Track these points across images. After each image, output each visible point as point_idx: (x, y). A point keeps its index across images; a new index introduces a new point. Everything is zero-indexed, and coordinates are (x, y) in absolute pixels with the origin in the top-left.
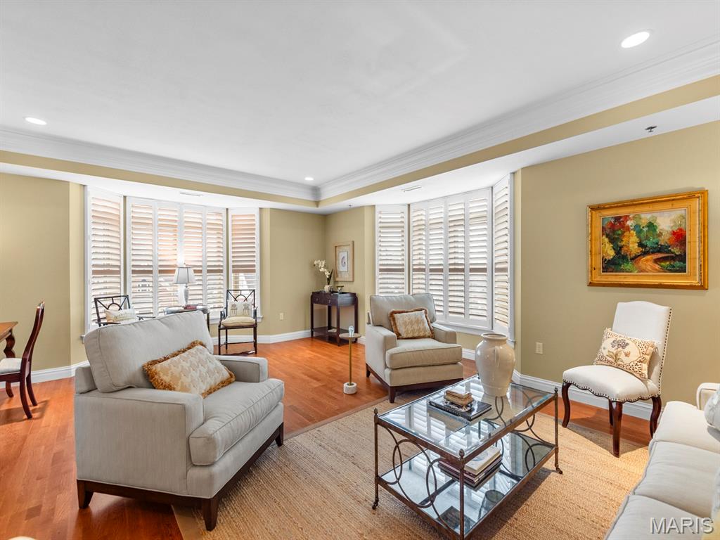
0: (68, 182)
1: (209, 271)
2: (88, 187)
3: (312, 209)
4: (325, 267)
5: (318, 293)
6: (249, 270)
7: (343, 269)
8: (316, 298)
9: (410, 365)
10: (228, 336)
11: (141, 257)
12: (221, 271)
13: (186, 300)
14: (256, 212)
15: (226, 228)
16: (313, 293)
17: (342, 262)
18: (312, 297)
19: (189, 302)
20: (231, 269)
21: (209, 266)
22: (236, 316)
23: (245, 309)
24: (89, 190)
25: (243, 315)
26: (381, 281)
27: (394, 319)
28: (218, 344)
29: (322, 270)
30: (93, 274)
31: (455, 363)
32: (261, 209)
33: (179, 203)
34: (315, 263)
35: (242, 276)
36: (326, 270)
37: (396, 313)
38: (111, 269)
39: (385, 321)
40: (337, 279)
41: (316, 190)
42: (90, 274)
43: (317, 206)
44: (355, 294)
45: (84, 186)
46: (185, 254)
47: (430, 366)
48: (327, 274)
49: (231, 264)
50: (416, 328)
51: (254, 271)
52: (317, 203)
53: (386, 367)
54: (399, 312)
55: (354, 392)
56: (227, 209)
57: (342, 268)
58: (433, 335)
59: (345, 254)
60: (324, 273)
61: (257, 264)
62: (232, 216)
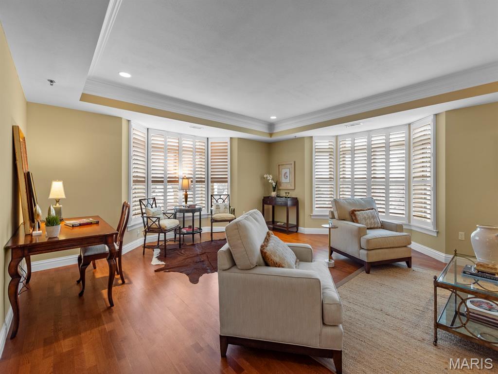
0: (121, 118)
1: (197, 182)
2: (132, 121)
3: (267, 138)
4: (272, 179)
5: (268, 197)
6: (223, 181)
7: (286, 182)
8: (266, 201)
9: (379, 247)
10: (213, 227)
11: (157, 172)
12: (204, 182)
13: (186, 201)
14: (228, 140)
15: (207, 152)
16: (264, 197)
17: (285, 175)
18: (263, 200)
19: (188, 203)
20: (210, 180)
21: (197, 178)
22: (220, 213)
23: (225, 208)
24: (132, 124)
25: (224, 212)
26: (316, 189)
27: (355, 215)
28: (210, 232)
29: (270, 181)
30: (133, 183)
31: (405, 246)
32: (231, 138)
33: (179, 134)
34: (265, 176)
35: (216, 186)
36: (273, 181)
37: (355, 211)
38: (138, 179)
39: (348, 216)
40: (280, 188)
41: (271, 126)
42: (132, 183)
43: (271, 137)
44: (297, 198)
45: (129, 121)
46: (183, 169)
47: (390, 248)
48: (274, 184)
49: (210, 177)
50: (373, 222)
51: (226, 182)
52: (271, 135)
53: (361, 248)
54: (358, 211)
55: (333, 266)
56: (208, 138)
57: (283, 180)
58: (383, 226)
59: (288, 171)
60: (272, 183)
61: (229, 176)
62: (211, 143)
